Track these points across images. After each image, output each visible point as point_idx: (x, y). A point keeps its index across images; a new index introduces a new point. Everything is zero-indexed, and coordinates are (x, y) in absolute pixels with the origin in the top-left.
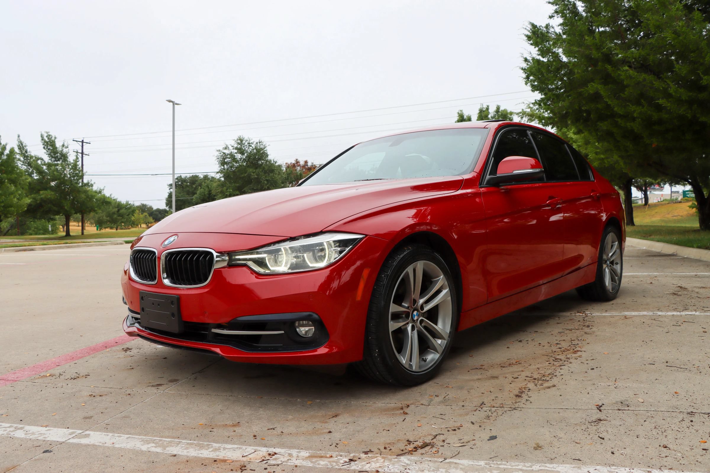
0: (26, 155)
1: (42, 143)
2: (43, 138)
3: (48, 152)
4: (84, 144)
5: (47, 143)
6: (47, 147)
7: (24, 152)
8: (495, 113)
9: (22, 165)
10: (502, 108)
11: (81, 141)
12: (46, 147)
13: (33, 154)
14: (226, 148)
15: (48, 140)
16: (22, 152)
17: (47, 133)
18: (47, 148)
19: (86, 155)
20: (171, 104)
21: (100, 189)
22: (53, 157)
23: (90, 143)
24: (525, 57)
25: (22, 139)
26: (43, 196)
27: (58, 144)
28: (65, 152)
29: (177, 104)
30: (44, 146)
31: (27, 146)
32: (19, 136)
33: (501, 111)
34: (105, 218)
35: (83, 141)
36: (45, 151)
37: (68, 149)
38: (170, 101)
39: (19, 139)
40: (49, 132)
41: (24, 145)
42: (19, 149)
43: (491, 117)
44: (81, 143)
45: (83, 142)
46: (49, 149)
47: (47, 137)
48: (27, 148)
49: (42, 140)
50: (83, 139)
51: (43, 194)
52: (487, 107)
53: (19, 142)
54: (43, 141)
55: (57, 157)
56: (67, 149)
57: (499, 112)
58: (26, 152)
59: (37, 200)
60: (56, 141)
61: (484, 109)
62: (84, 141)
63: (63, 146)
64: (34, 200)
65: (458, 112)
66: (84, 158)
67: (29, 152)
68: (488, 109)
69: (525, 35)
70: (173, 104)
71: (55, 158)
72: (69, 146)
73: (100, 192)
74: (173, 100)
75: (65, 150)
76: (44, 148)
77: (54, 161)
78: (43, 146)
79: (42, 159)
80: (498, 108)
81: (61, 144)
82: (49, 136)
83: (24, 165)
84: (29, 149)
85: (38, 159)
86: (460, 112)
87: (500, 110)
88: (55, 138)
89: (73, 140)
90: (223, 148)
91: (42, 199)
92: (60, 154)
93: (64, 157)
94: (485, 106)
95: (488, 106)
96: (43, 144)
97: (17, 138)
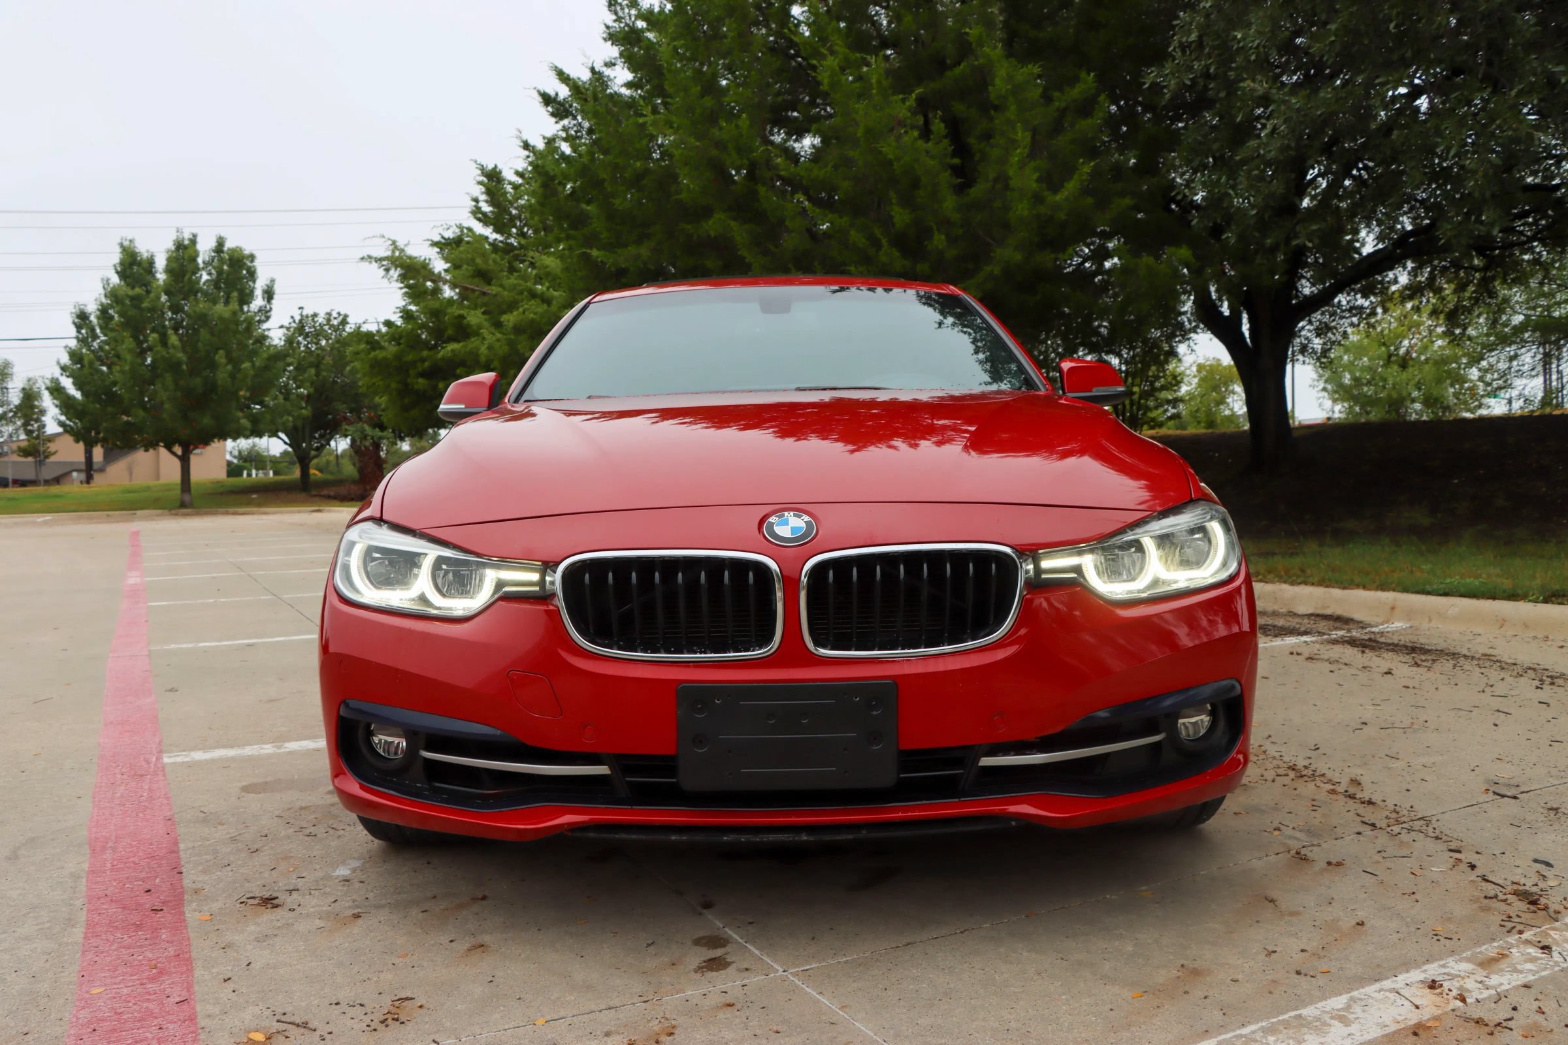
8: (213, 254)
10: (229, 245)
24: (525, 139)
33: (229, 249)
43: (204, 262)
52: (191, 237)
57: (222, 252)
61: (186, 242)
65: (120, 241)
68: (193, 241)
69: (539, 91)
80: (221, 243)
86: (126, 243)
87: (225, 249)
94: (187, 235)
95: (195, 236)
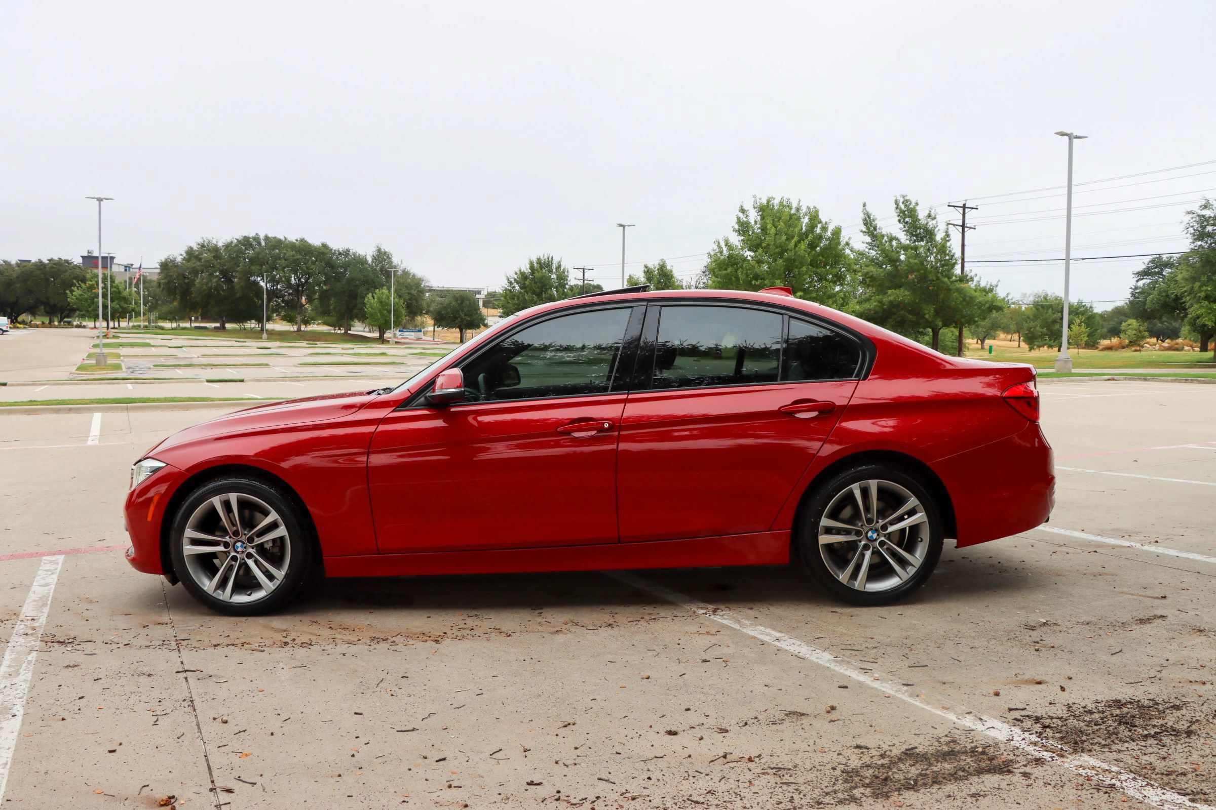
0: (875, 233)
1: (896, 214)
2: (898, 205)
3: (905, 227)
4: (967, 210)
5: (904, 212)
6: (904, 219)
7: (872, 229)
9: (870, 249)
11: (962, 206)
12: (902, 220)
13: (884, 232)
14: (1205, 207)
15: (906, 209)
16: (868, 228)
17: (904, 197)
18: (904, 221)
19: (970, 228)
20: (1067, 138)
21: (991, 285)
22: (913, 235)
23: (977, 209)
25: (868, 208)
26: (891, 298)
27: (922, 215)
28: (931, 226)
29: (1077, 137)
30: (899, 218)
31: (876, 219)
32: (864, 205)
34: (1038, 328)
35: (964, 205)
36: (901, 226)
37: (935, 220)
38: (1063, 134)
39: (865, 209)
40: (906, 196)
41: (872, 217)
42: (865, 224)
44: (961, 210)
45: (964, 207)
46: (907, 223)
47: (903, 203)
48: (876, 222)
49: (897, 208)
50: (964, 203)
51: (892, 293)
53: (864, 214)
54: (898, 211)
55: (920, 234)
56: (934, 222)
58: (875, 229)
59: (883, 304)
60: (918, 208)
62: (967, 206)
63: (929, 216)
64: (879, 304)
66: (966, 234)
67: (879, 228)
70: (1070, 139)
71: (916, 236)
72: (937, 216)
73: (991, 290)
74: (1068, 132)
75: (931, 223)
76: (899, 221)
77: (915, 241)
78: (897, 218)
79: (897, 239)
81: (926, 213)
82: (906, 202)
83: (873, 250)
84: (879, 223)
85: (891, 239)
88: (917, 204)
89: (949, 206)
90: (1201, 207)
91: (891, 302)
92: (924, 230)
93: (929, 234)
96: (899, 216)
97: (862, 207)
